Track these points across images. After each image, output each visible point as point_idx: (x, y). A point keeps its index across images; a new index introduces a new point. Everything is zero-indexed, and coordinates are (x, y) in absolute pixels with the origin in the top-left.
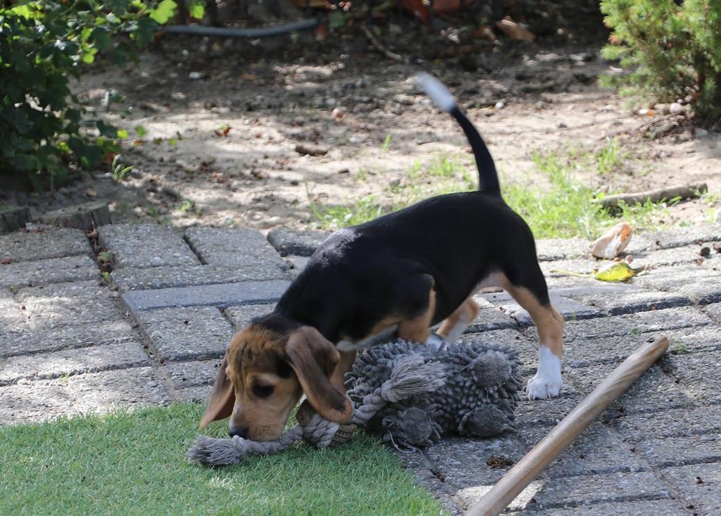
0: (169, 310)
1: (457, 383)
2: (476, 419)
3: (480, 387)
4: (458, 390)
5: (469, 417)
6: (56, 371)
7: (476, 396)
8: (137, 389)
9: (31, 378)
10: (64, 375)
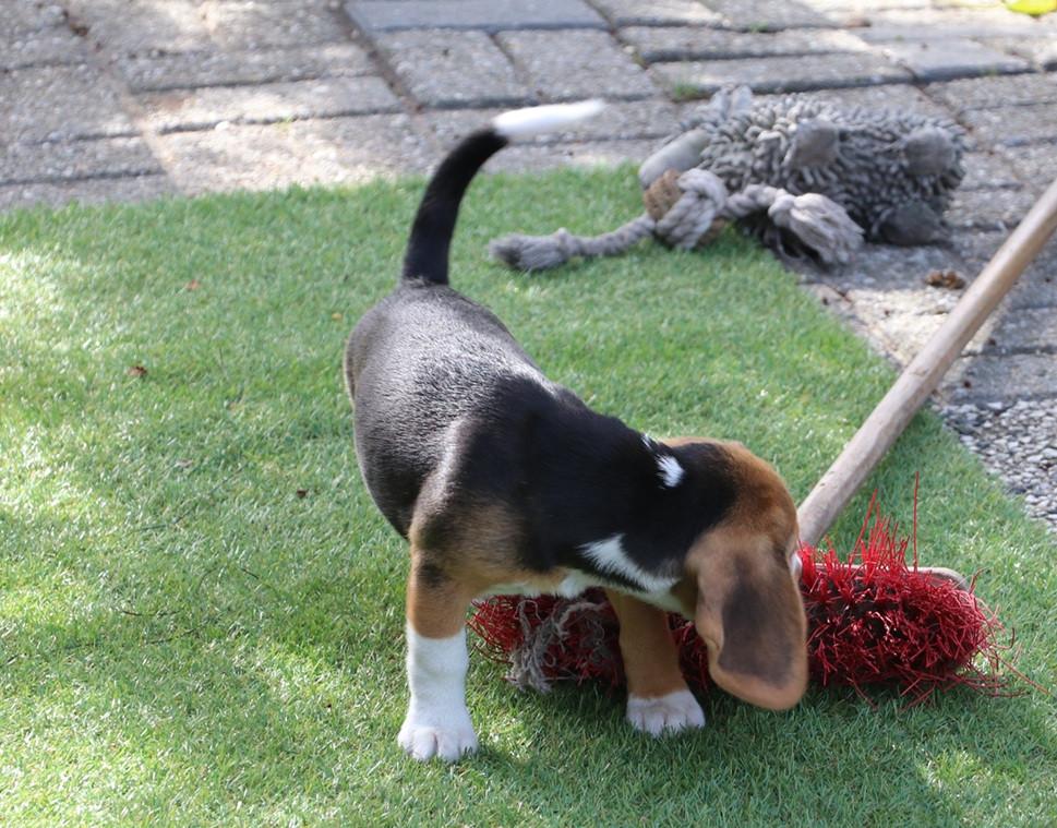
0: (419, 34)
1: (877, 167)
2: (899, 221)
3: (908, 176)
4: (877, 176)
5: (889, 217)
6: (270, 115)
7: (902, 188)
8: (391, 147)
9: (237, 122)
10: (281, 120)
